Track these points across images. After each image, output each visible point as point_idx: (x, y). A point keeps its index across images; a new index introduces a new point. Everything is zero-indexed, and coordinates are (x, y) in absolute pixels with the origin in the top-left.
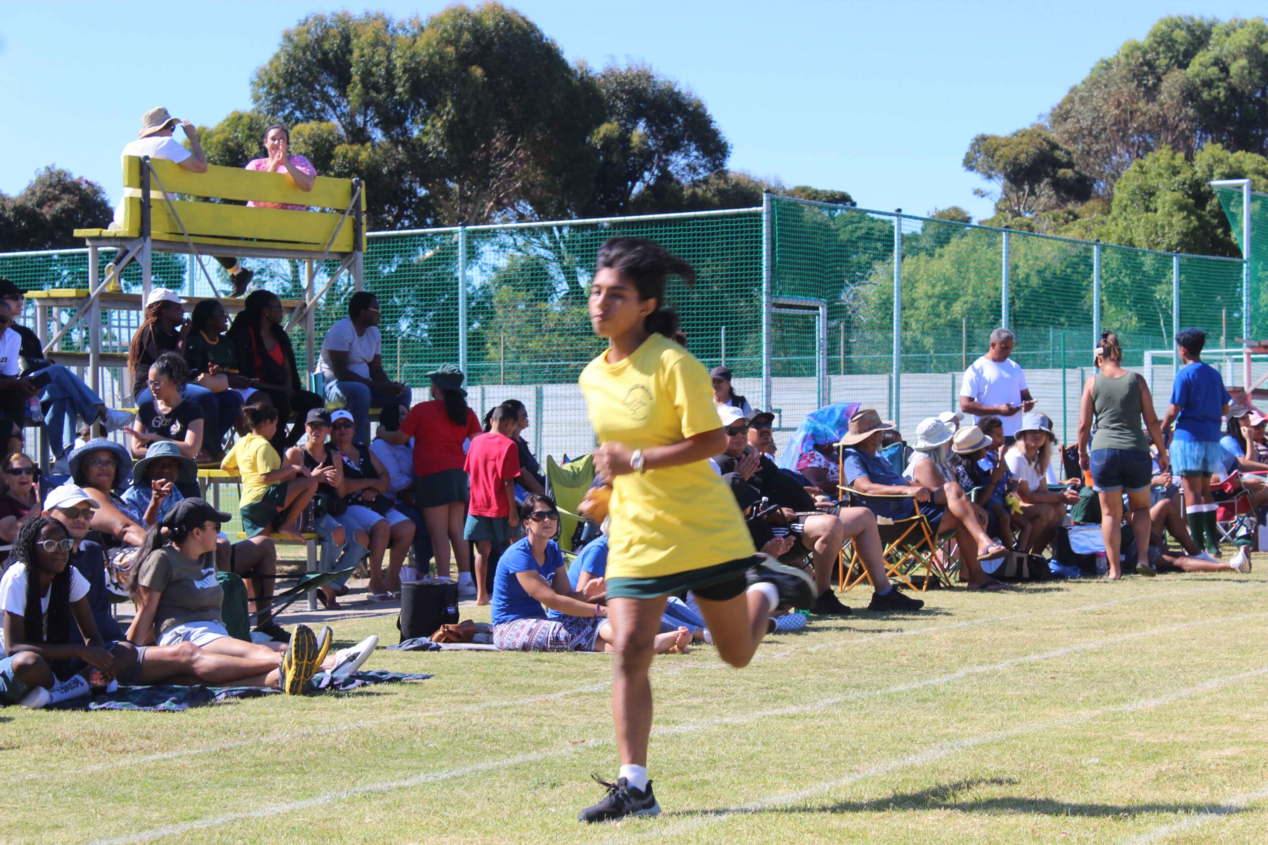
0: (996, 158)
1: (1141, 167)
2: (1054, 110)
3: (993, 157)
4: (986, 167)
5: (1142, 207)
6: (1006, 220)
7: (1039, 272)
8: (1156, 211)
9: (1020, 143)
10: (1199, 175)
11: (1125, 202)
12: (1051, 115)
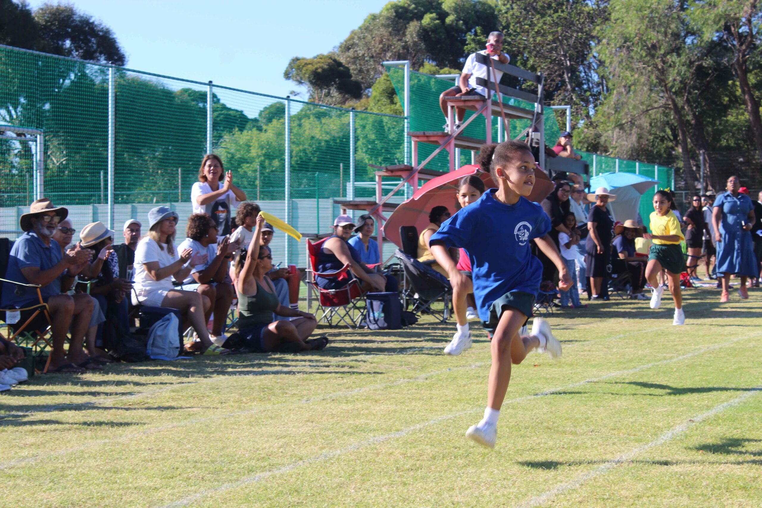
0: (304, 72)
1: (388, 76)
2: (342, 43)
3: (301, 71)
4: (298, 78)
5: (389, 101)
6: (310, 110)
7: (326, 141)
8: (396, 104)
9: (319, 62)
10: (422, 81)
11: (378, 98)
12: (341, 47)
